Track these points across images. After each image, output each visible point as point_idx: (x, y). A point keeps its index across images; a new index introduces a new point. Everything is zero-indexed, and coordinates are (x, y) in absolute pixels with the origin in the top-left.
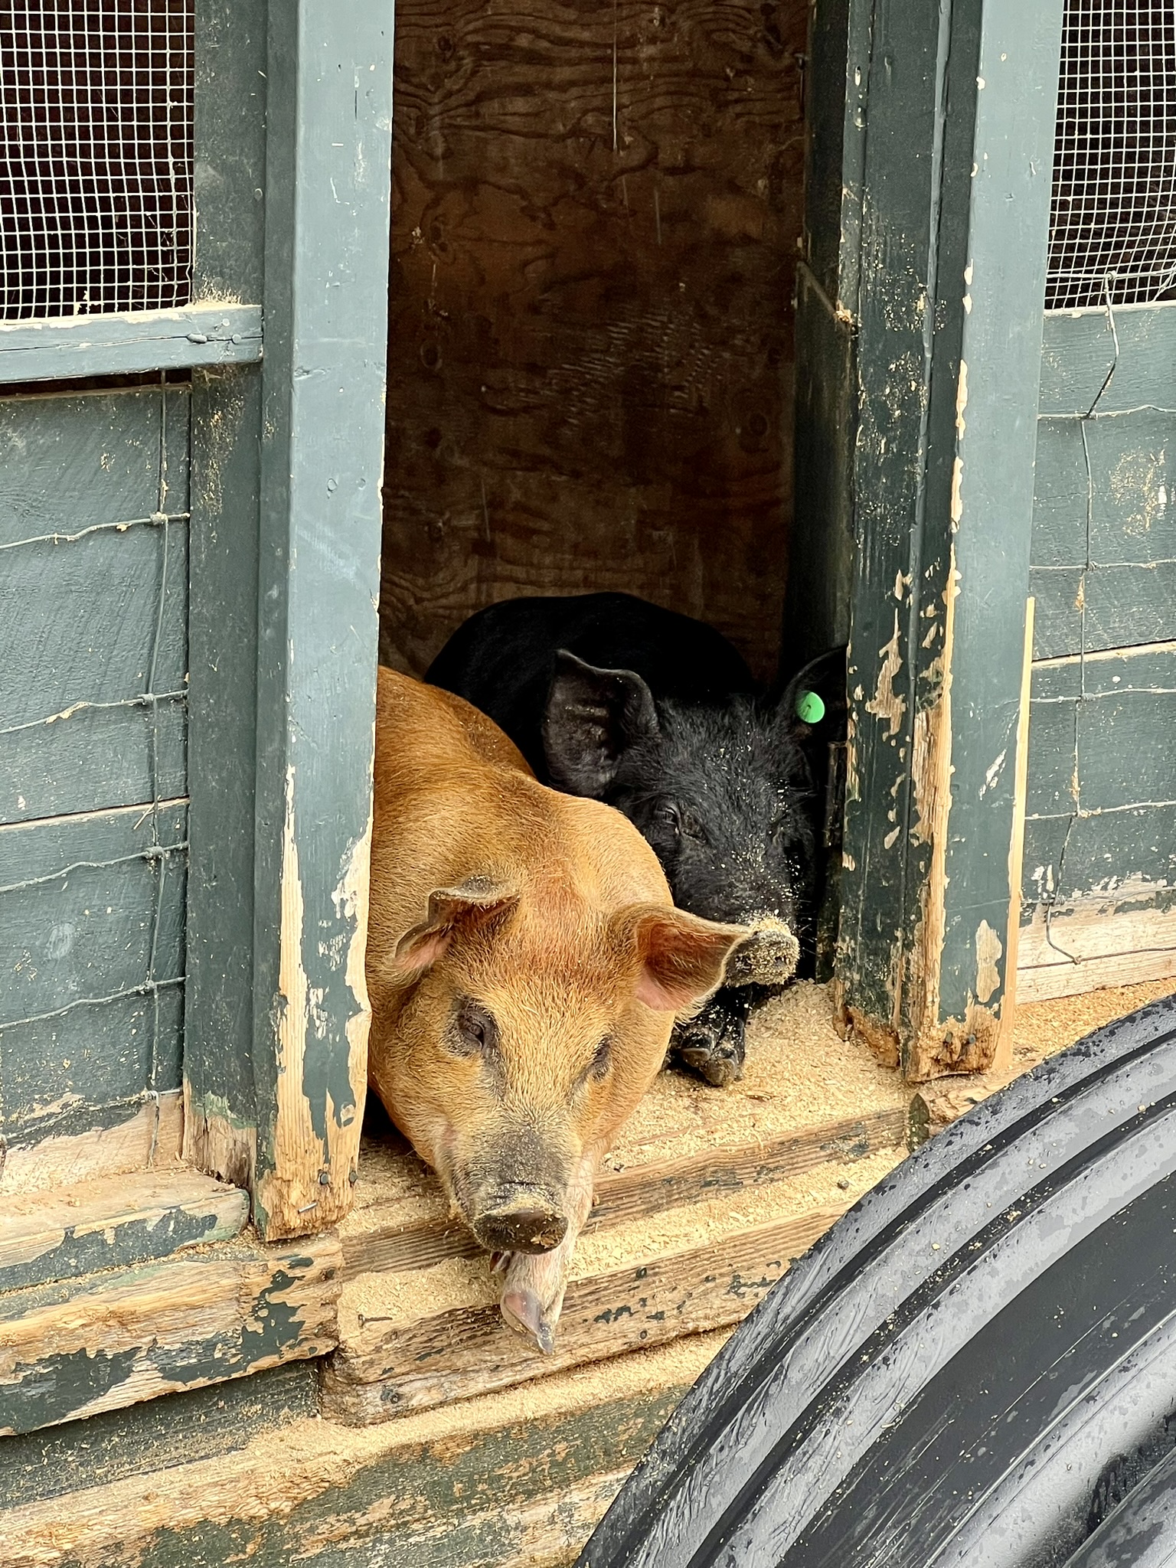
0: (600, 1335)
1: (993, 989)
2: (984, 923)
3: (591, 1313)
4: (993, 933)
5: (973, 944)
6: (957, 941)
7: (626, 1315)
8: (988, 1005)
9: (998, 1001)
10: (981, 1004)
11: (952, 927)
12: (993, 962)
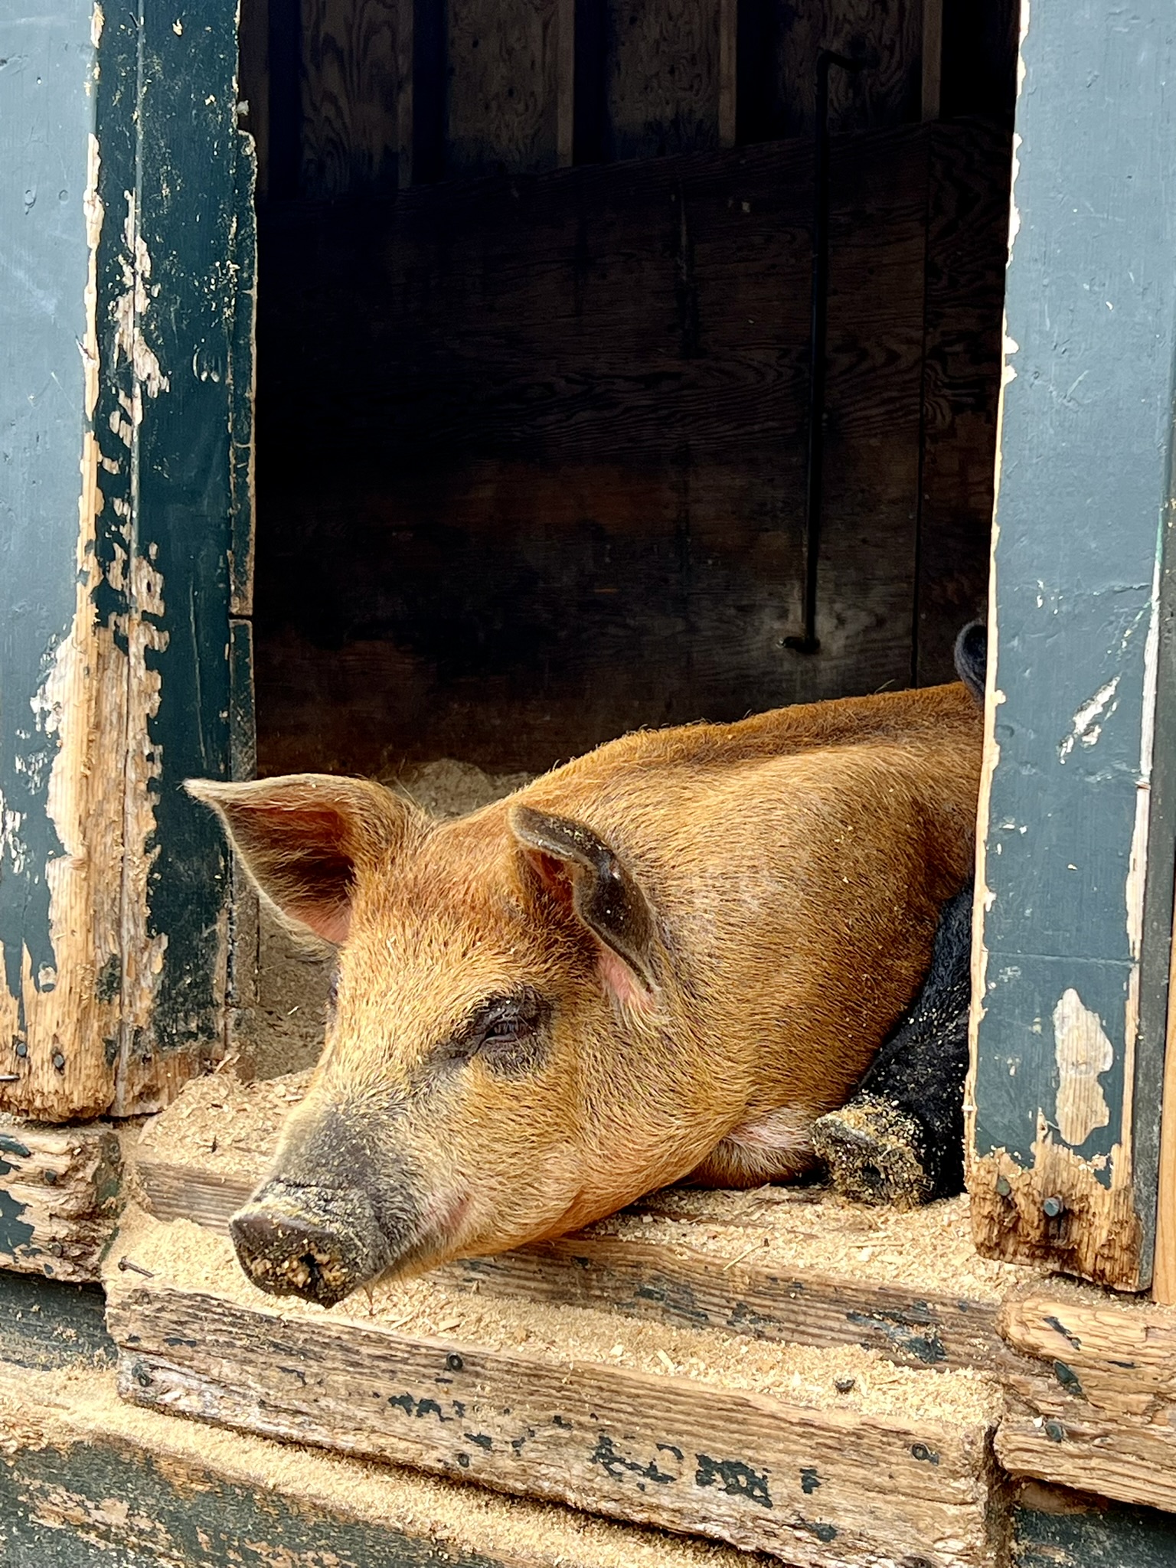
0: (399, 1428)
1: (1092, 1126)
2: (1071, 997)
3: (386, 1387)
4: (1090, 1021)
5: (1049, 1027)
6: (1012, 1015)
7: (433, 1415)
8: (1085, 1151)
9: (1105, 1151)
10: (1065, 1145)
11: (1000, 983)
12: (1093, 1075)
